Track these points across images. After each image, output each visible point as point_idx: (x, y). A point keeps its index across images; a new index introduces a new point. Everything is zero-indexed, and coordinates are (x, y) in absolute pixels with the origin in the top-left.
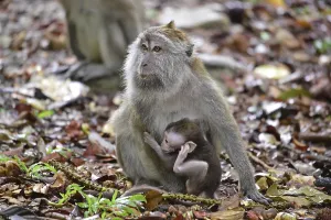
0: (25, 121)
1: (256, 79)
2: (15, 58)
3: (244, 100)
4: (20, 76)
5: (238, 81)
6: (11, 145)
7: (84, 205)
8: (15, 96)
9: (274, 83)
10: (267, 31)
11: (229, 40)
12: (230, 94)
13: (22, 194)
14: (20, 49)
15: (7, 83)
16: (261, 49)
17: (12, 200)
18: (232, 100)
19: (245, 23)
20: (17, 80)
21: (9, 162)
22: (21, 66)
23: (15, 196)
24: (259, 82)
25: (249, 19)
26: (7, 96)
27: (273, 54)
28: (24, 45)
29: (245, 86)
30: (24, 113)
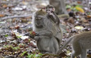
0: (14, 38)
1: (75, 29)
2: (13, 24)
3: (71, 34)
4: (14, 28)
5: (70, 30)
6: (10, 44)
7: (27, 56)
8: (12, 33)
9: (80, 30)
10: (79, 18)
11: (69, 20)
12: (68, 33)
13: (12, 54)
14: (14, 22)
15: (10, 30)
16: (77, 23)
17: (10, 55)
18: (68, 34)
19: (74, 16)
20: (13, 29)
21: (9, 47)
22: (14, 26)
23: (10, 54)
24: (75, 30)
25: (75, 15)
26: (10, 33)
27: (80, 24)
28: (15, 21)
29: (72, 31)
30: (14, 36)
